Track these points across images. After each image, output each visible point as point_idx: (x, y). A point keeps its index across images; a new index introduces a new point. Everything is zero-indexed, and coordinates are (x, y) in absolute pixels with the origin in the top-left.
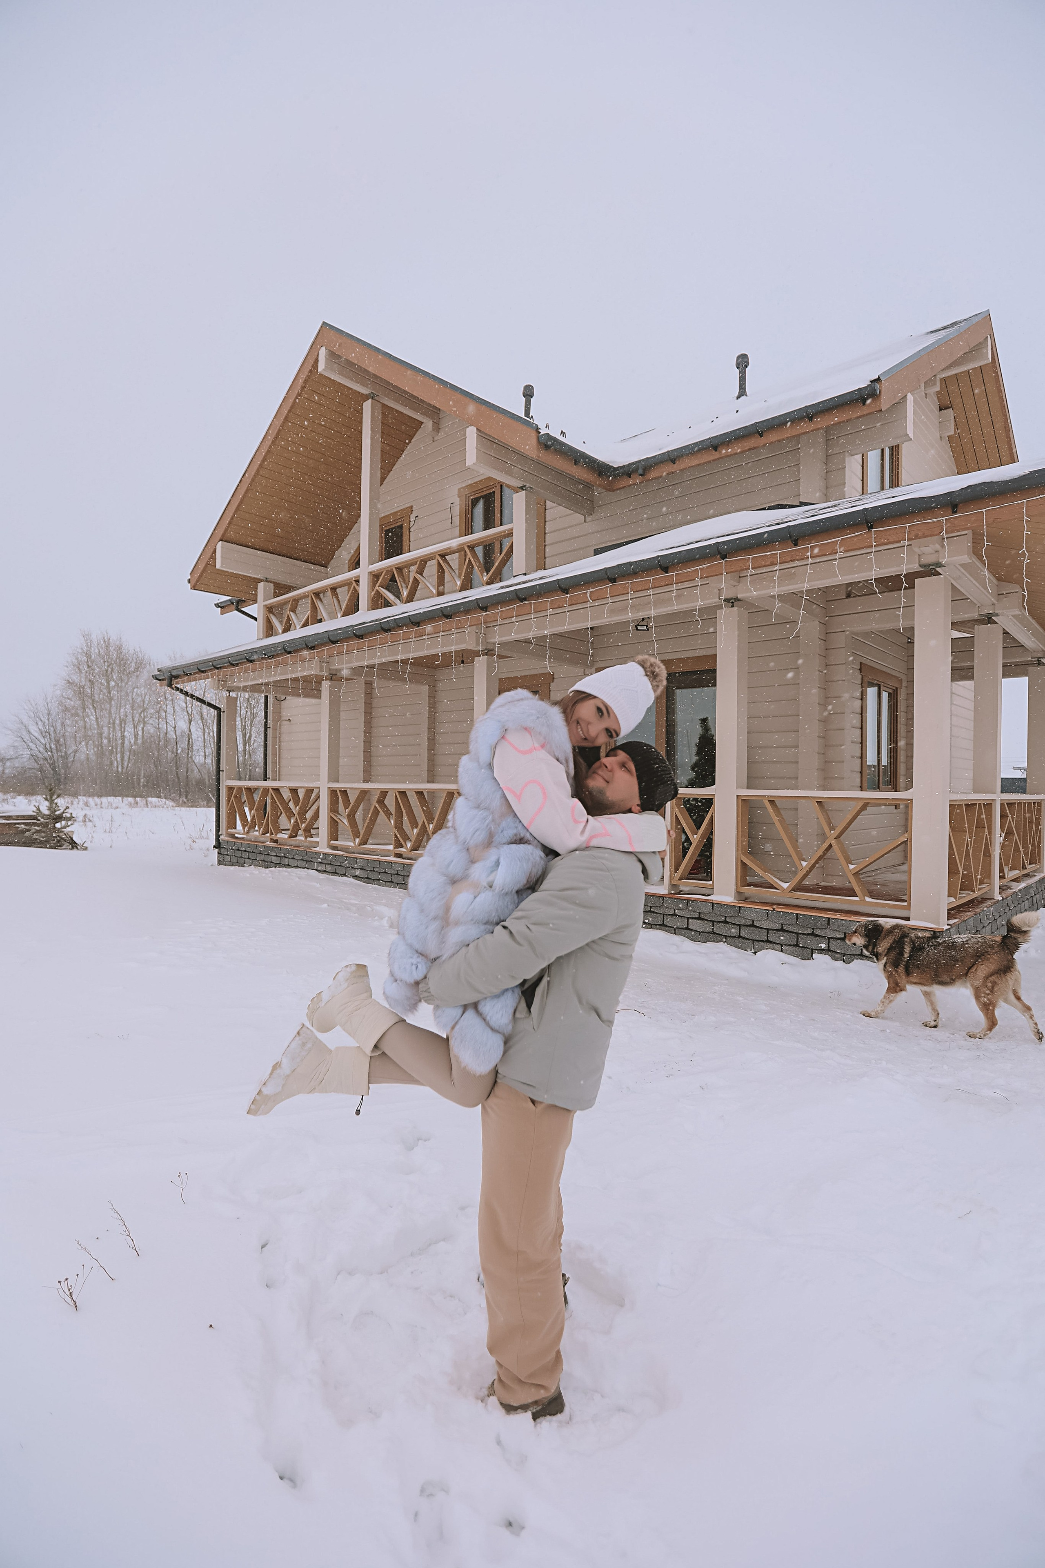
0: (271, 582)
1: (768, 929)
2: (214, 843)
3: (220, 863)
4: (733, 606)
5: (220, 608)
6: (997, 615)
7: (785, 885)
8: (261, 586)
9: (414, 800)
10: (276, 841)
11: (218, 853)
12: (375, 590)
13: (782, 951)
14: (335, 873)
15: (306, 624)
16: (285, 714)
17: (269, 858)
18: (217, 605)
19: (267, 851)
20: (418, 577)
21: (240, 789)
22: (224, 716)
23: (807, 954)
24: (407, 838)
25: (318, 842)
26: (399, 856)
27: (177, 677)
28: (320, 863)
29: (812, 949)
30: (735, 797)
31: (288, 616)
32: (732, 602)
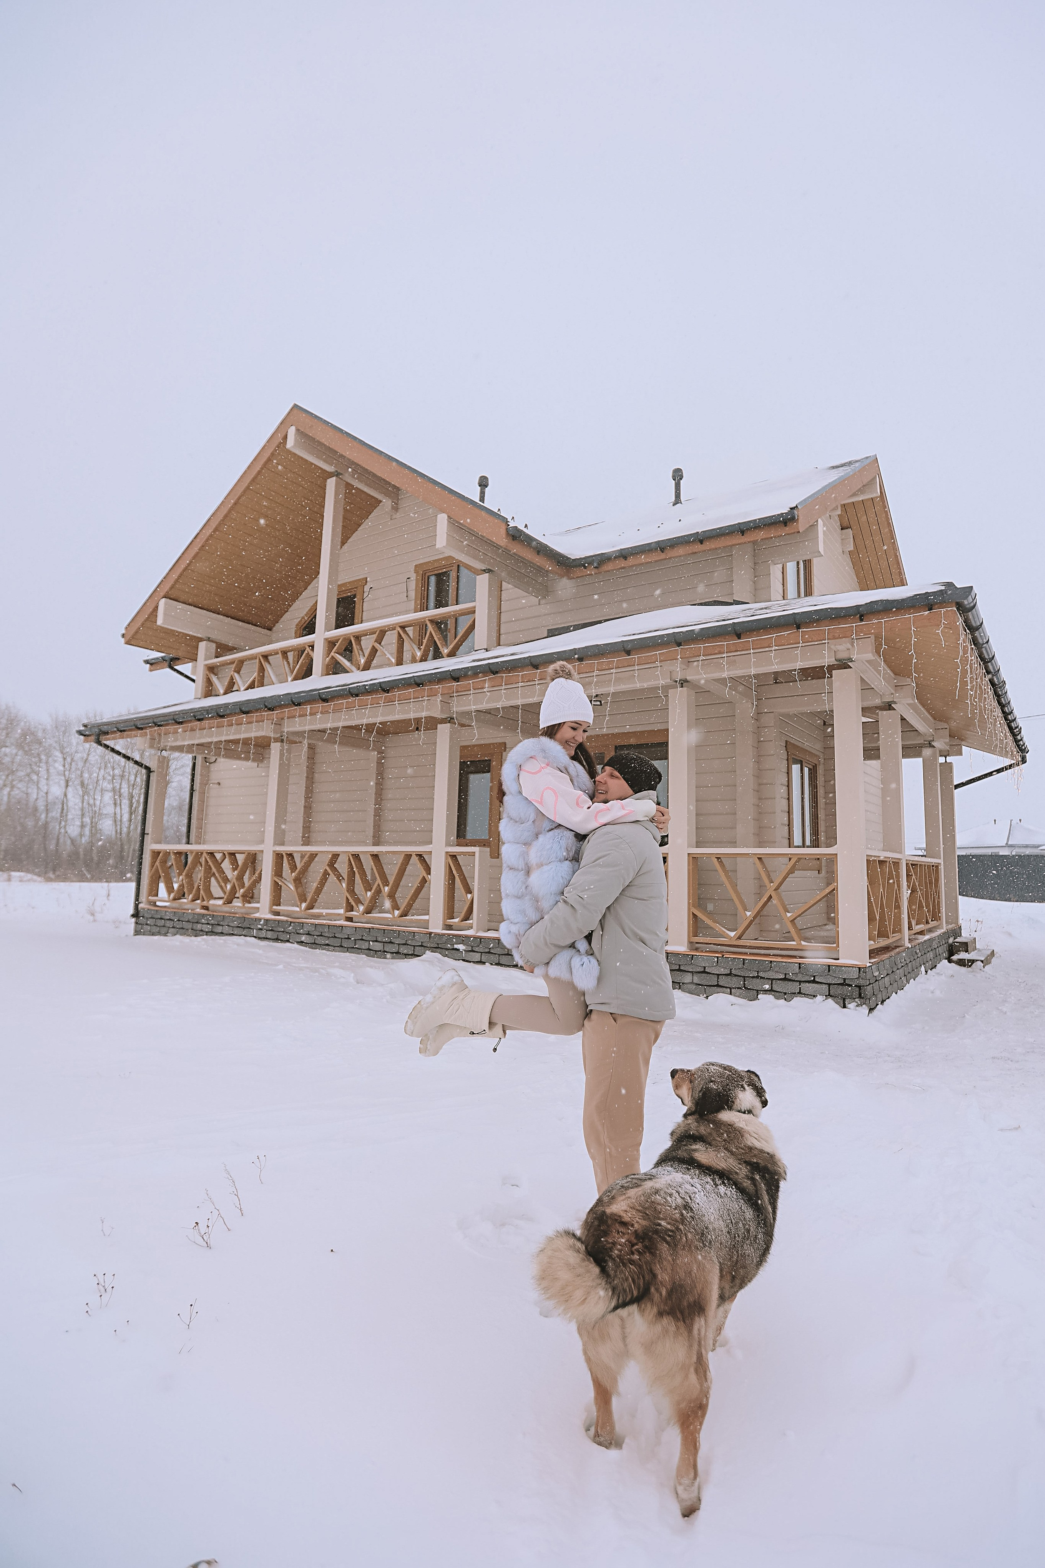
0: (213, 641)
1: (718, 975)
2: (132, 912)
3: (137, 933)
4: (682, 687)
5: (148, 665)
6: (895, 703)
7: (732, 934)
8: (202, 645)
9: (368, 864)
10: (206, 908)
11: (136, 923)
12: (330, 657)
13: (731, 994)
14: (277, 940)
15: (252, 686)
16: (215, 776)
17: (199, 926)
18: (147, 662)
19: (196, 920)
20: (377, 645)
21: (167, 854)
22: (153, 777)
23: (752, 994)
24: (359, 901)
25: (258, 908)
26: (350, 919)
27: (107, 733)
28: (261, 929)
29: (757, 991)
30: (687, 855)
31: (232, 677)
32: (682, 683)
